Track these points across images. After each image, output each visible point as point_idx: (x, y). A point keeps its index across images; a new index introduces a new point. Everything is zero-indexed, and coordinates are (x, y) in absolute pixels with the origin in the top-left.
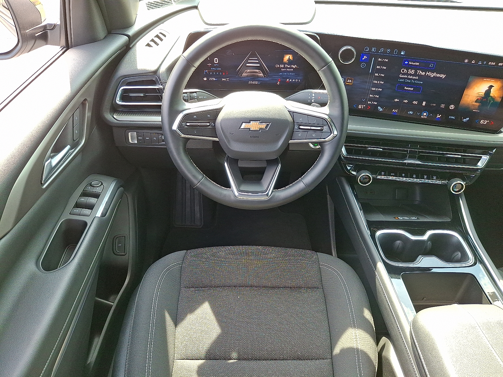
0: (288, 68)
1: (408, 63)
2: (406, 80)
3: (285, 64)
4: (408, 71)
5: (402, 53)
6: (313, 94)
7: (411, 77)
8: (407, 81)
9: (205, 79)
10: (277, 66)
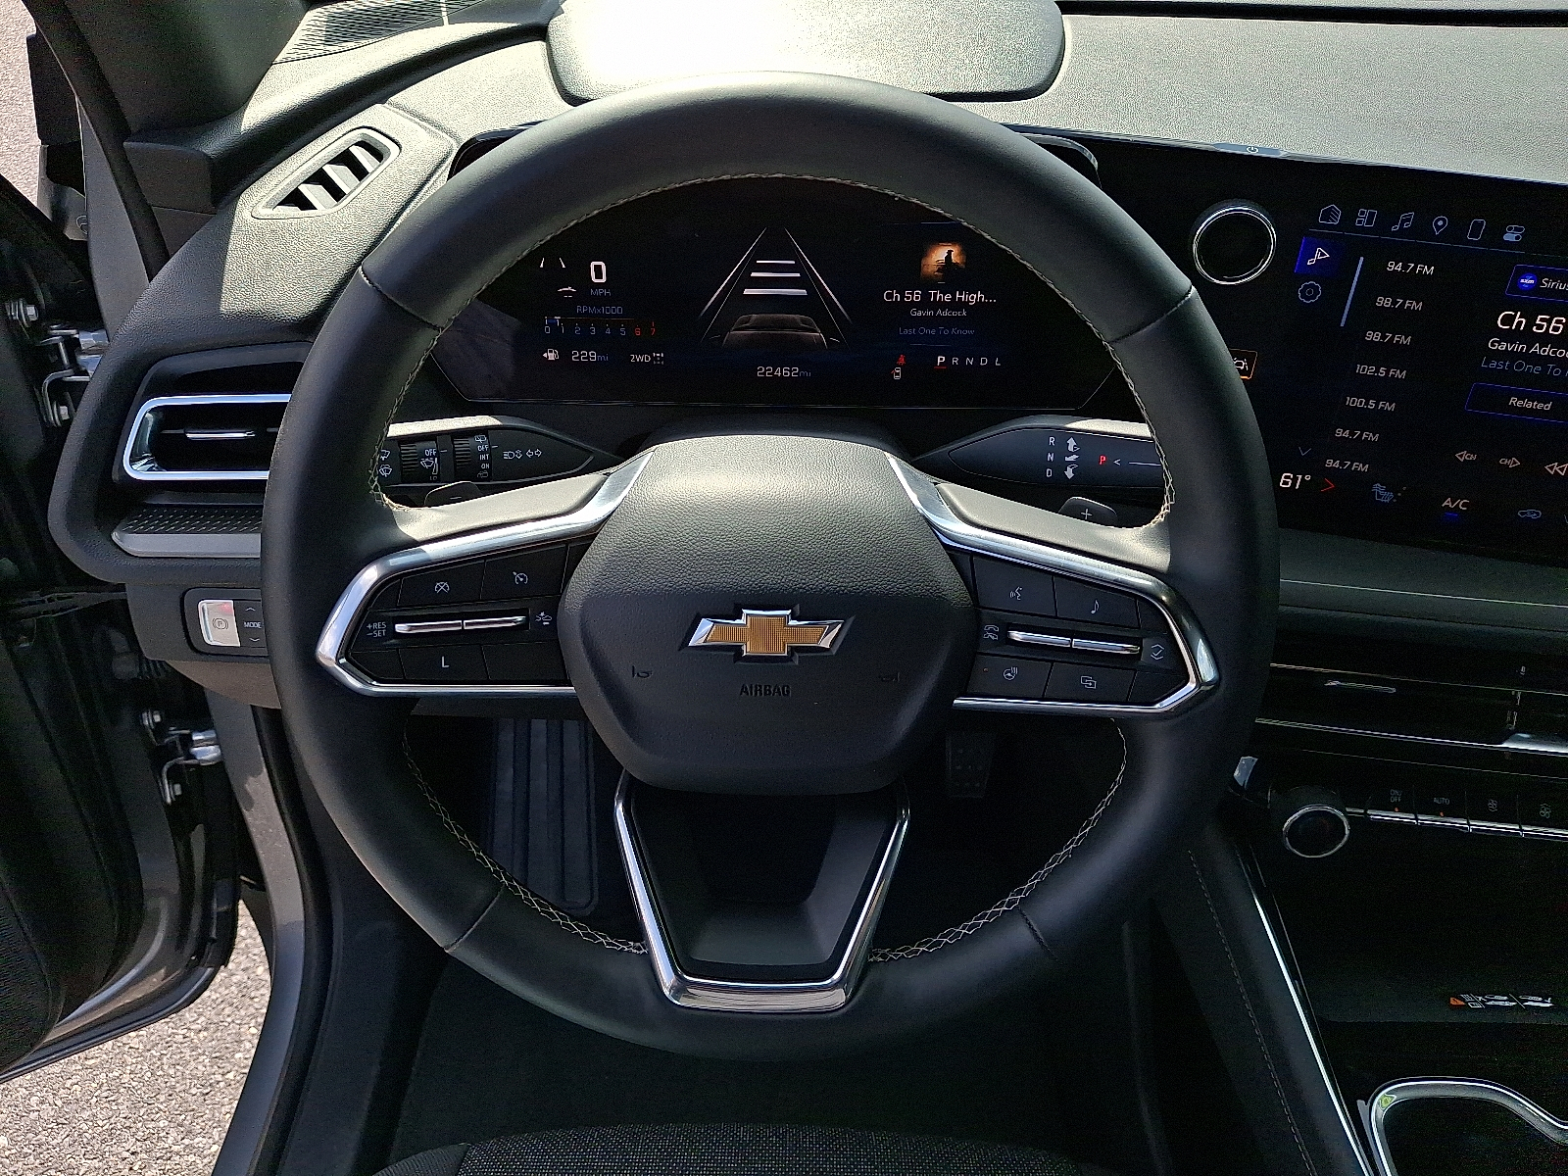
0: (943, 305)
1: (1539, 282)
2: (1520, 366)
3: (926, 284)
4: (1531, 323)
5: (1509, 237)
6: (1072, 443)
7: (1548, 351)
8: (1526, 367)
9: (551, 356)
10: (890, 296)
